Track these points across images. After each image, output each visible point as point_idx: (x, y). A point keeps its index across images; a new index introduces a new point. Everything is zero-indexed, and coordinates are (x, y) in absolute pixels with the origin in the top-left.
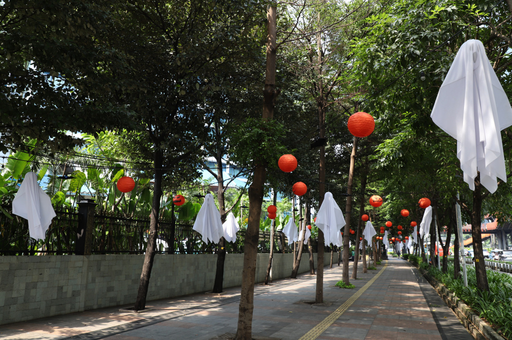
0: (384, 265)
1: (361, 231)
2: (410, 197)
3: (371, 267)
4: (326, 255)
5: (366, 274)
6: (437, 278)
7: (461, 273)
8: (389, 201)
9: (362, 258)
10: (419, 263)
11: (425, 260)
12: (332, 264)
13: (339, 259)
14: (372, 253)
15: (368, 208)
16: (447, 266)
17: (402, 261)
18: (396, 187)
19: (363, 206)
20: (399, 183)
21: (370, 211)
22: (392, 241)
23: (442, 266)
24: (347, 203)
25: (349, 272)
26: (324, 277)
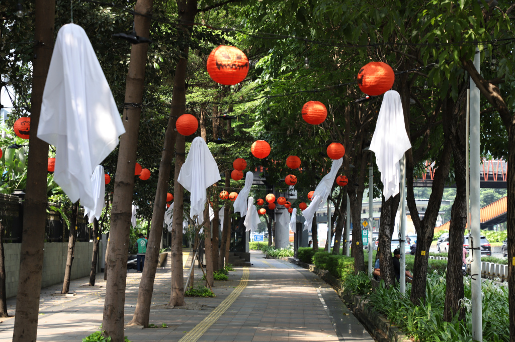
0: (236, 281)
1: (172, 172)
2: (331, 64)
3: (196, 287)
4: (52, 249)
5: (178, 310)
6: (393, 320)
7: (466, 303)
8: (267, 78)
9: (169, 262)
10: (344, 274)
11: (361, 266)
12: (69, 280)
13: (94, 263)
14: (203, 245)
15: (195, 95)
16: (425, 281)
17: (292, 270)
18: (291, 31)
19: (181, 91)
20: (301, 17)
21: (204, 105)
22: (266, 205)
23: (410, 285)
24: (132, 73)
25: (127, 305)
26: (41, 321)
